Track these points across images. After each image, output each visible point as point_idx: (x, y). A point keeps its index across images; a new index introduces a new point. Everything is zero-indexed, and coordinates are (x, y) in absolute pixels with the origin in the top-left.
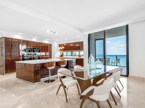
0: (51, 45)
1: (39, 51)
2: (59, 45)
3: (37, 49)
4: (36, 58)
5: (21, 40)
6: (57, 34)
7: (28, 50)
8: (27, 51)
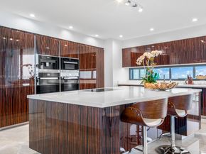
0: (102, 50)
1: (76, 67)
2: (123, 50)
3: (72, 60)
4: (70, 86)
5: (34, 34)
6: (141, 10)
7: (50, 63)
8: (47, 65)
